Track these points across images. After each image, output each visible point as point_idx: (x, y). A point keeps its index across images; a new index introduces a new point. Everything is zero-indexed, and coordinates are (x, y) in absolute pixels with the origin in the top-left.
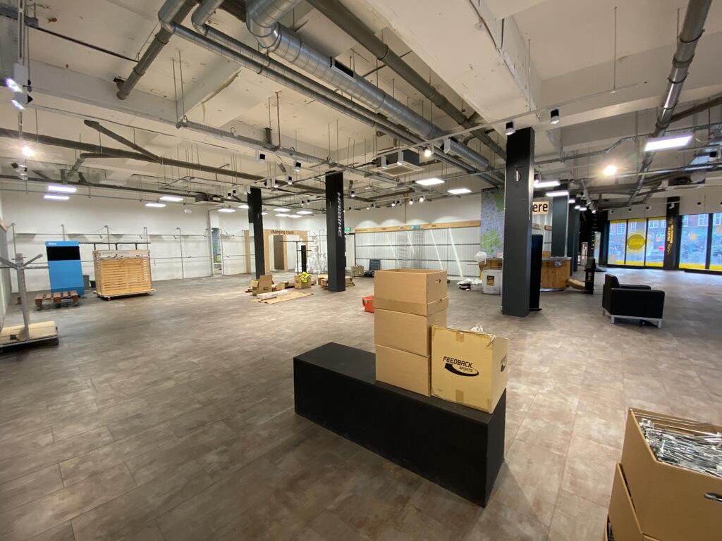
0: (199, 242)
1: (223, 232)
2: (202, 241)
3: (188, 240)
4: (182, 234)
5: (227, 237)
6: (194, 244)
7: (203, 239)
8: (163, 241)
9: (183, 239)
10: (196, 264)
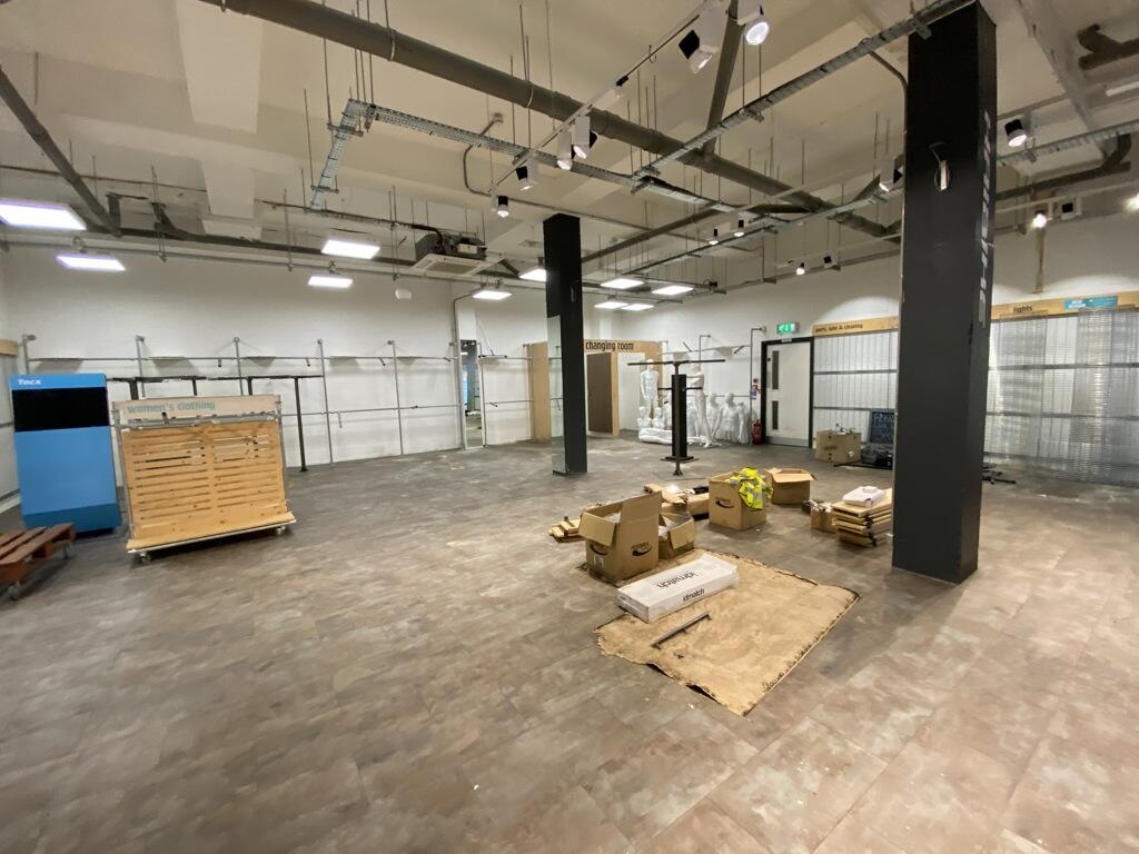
0: (435, 372)
1: (483, 349)
2: (442, 372)
3: (413, 367)
4: (398, 355)
5: (492, 361)
6: (425, 377)
7: (443, 365)
8: (358, 372)
9: (401, 366)
10: (431, 422)
